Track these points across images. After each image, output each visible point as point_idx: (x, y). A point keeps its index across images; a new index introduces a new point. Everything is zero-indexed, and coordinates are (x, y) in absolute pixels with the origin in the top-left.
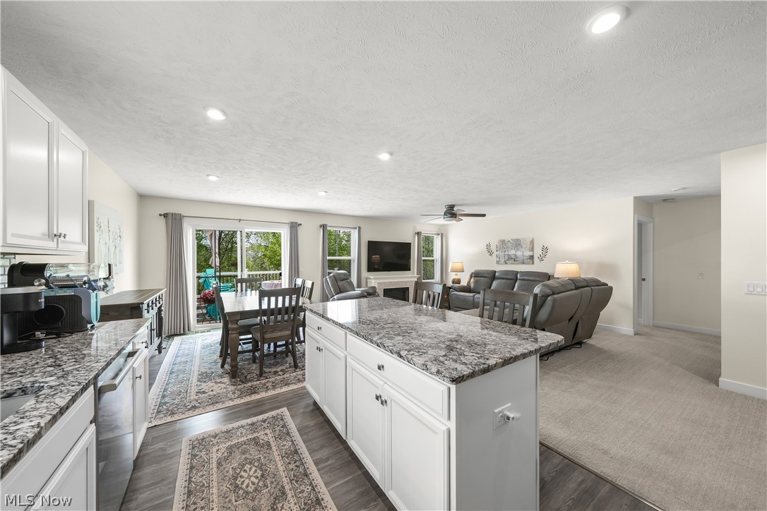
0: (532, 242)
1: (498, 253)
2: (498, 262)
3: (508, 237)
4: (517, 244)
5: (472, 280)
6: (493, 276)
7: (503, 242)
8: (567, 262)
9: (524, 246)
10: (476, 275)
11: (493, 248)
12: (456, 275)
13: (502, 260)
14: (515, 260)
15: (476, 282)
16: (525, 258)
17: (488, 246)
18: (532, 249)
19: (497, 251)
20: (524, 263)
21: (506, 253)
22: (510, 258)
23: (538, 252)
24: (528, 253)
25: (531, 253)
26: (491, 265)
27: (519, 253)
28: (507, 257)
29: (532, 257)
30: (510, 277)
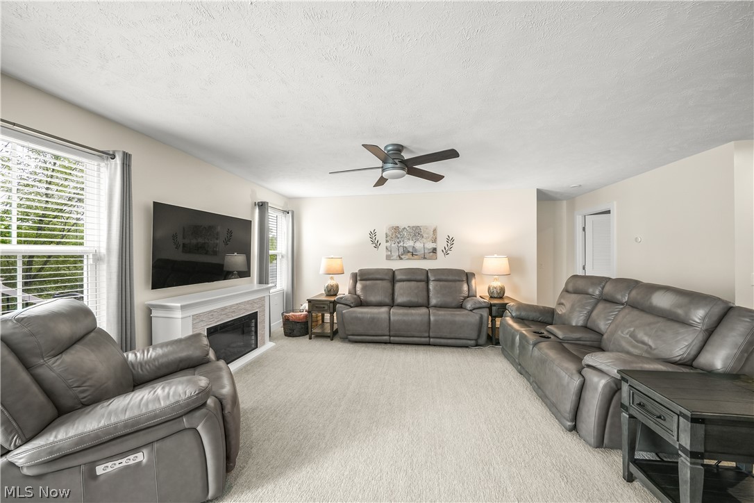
0: (435, 231)
1: (388, 244)
2: (388, 258)
3: (403, 224)
4: (417, 232)
5: (359, 286)
6: (392, 278)
7: (396, 229)
8: (496, 256)
9: (425, 235)
10: (362, 276)
11: (381, 237)
12: (332, 278)
13: (395, 254)
14: (413, 254)
15: (364, 288)
16: (426, 251)
17: (373, 235)
18: (435, 241)
19: (387, 241)
20: (425, 258)
21: (401, 244)
22: (406, 251)
23: (441, 244)
24: (430, 245)
25: (433, 245)
26: (379, 261)
27: (419, 245)
28: (401, 250)
29: (434, 250)
30: (419, 278)
